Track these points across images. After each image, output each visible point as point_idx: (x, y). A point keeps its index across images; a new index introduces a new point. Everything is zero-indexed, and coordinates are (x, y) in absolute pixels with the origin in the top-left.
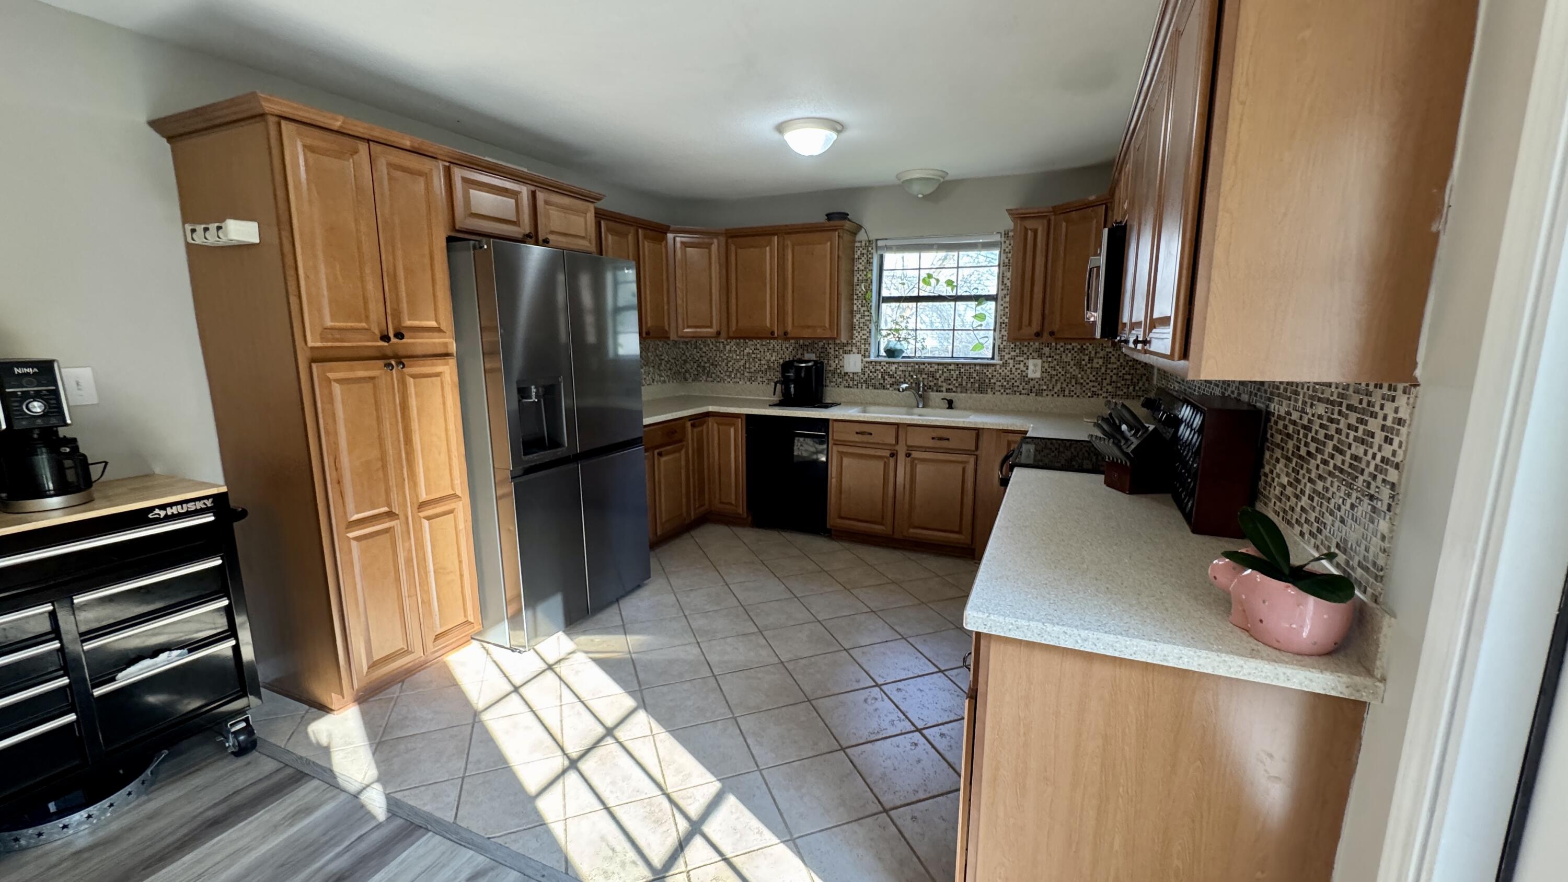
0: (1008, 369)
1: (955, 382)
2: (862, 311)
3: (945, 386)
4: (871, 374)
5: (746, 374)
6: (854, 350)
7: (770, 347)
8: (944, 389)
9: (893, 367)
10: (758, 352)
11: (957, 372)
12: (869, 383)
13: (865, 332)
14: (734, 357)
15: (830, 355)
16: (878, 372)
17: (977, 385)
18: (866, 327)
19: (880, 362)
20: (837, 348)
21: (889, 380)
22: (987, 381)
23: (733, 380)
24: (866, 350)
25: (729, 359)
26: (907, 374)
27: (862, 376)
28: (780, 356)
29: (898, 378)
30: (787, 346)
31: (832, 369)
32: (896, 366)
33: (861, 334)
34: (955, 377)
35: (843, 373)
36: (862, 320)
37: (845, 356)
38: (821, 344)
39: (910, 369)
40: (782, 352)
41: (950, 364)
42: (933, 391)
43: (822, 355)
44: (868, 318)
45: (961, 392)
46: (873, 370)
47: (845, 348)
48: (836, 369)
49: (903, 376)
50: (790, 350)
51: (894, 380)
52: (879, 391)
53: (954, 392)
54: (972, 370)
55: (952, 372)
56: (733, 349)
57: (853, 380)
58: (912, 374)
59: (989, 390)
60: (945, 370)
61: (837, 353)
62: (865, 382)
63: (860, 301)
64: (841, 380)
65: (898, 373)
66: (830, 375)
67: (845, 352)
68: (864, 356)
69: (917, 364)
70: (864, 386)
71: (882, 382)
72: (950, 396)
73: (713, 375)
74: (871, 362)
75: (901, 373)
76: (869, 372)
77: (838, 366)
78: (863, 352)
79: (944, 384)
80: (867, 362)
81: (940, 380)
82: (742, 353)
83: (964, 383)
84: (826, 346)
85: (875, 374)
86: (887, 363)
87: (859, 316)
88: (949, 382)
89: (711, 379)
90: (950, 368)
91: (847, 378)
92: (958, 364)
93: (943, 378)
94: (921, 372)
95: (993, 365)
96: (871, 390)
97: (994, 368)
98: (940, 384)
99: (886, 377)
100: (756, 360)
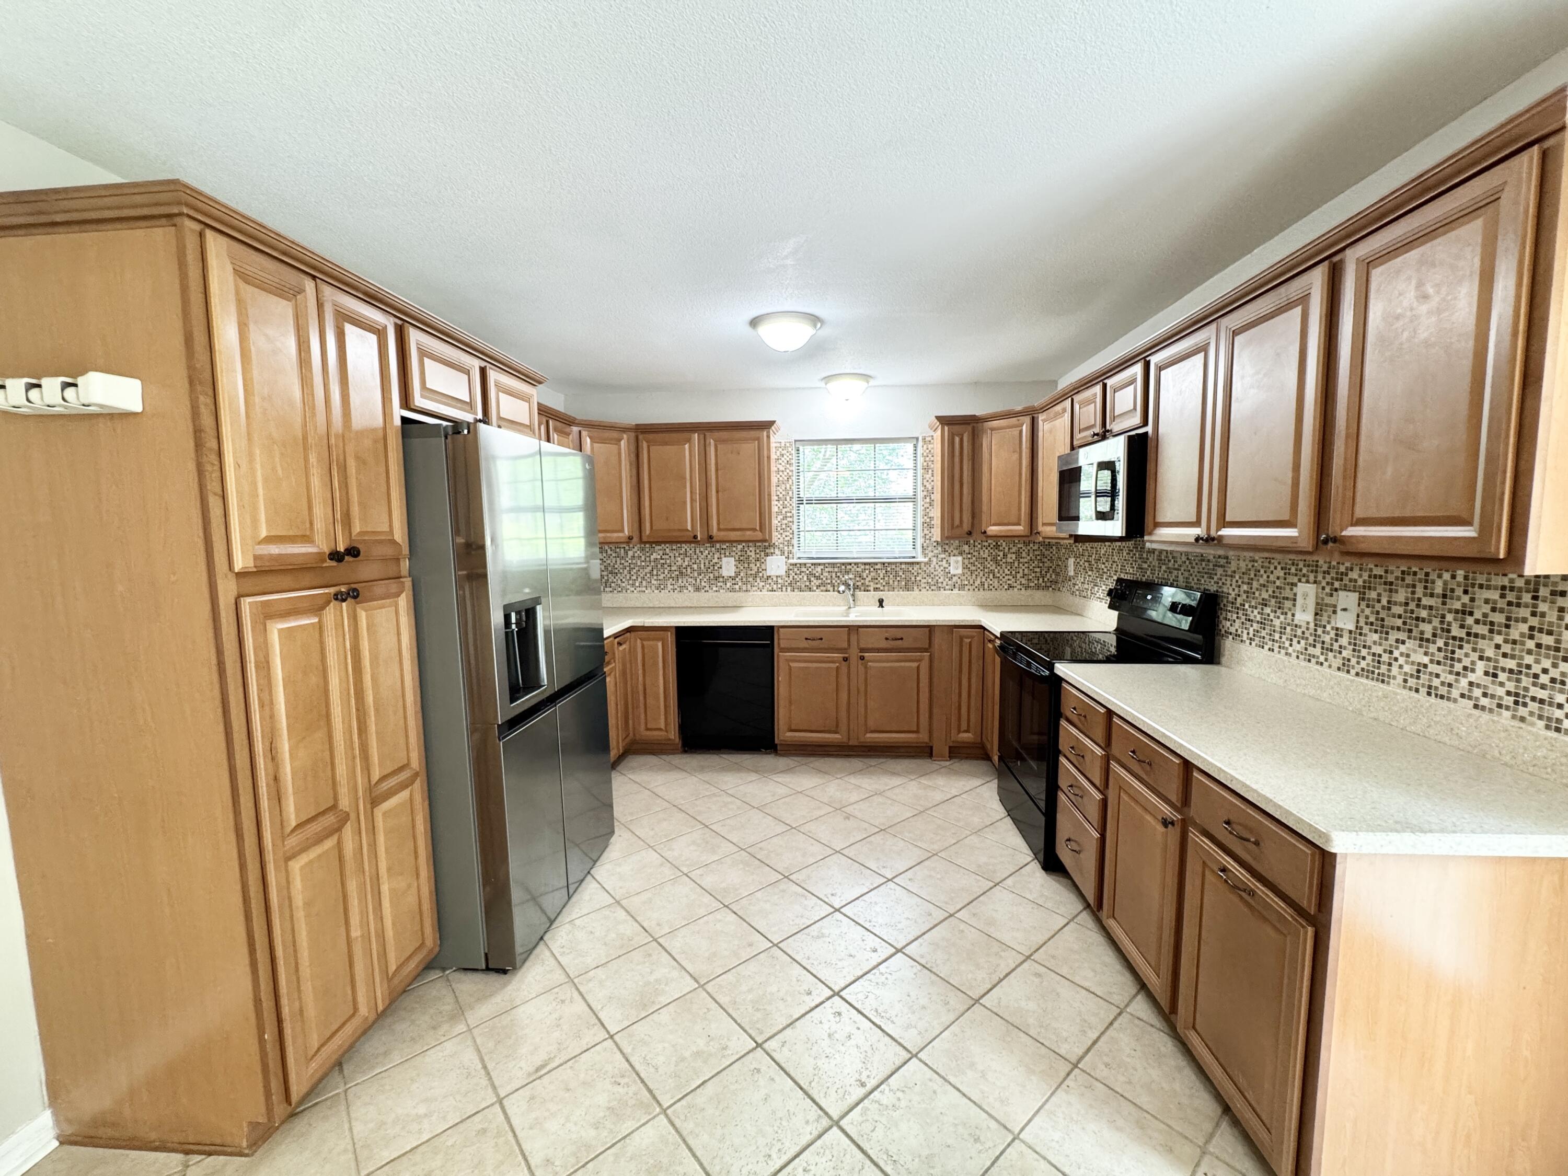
0: (932, 566)
1: (882, 581)
2: (783, 512)
3: (872, 586)
4: (795, 577)
6: (777, 551)
7: (681, 552)
8: (872, 589)
9: (819, 569)
10: (667, 557)
11: (884, 571)
12: (793, 585)
13: (787, 534)
14: (639, 564)
15: (750, 558)
16: (803, 574)
17: (903, 583)
18: (787, 529)
19: (805, 564)
20: (758, 551)
21: (815, 582)
22: (913, 579)
23: (638, 589)
24: (790, 552)
25: (632, 566)
26: (834, 575)
27: (787, 579)
28: (693, 561)
29: (824, 579)
30: (702, 550)
31: (753, 572)
32: (822, 567)
33: (784, 536)
34: (882, 576)
35: (765, 576)
36: (785, 522)
37: (767, 558)
38: (740, 547)
39: (836, 570)
40: (696, 557)
41: (876, 564)
42: (862, 589)
43: (742, 558)
44: (791, 519)
45: (889, 590)
46: (798, 572)
47: (767, 551)
48: (758, 572)
49: (829, 577)
50: (704, 554)
51: (820, 581)
52: (805, 593)
53: (883, 591)
54: (898, 569)
55: (879, 571)
56: (636, 554)
57: (776, 583)
58: (838, 574)
59: (915, 587)
60: (872, 569)
61: (758, 556)
62: (790, 584)
64: (763, 583)
66: (751, 579)
67: (767, 555)
68: (788, 558)
69: (843, 564)
70: (789, 588)
71: (808, 584)
72: (879, 594)
73: (613, 585)
74: (796, 564)
76: (793, 574)
77: (760, 570)
78: (786, 554)
79: (872, 584)
80: (791, 565)
81: (867, 579)
82: (648, 559)
83: (891, 582)
84: (746, 549)
85: (800, 577)
86: (812, 564)
87: (781, 517)
88: (876, 581)
89: (610, 589)
90: (877, 567)
91: (770, 581)
92: (884, 564)
93: (869, 578)
94: (847, 573)
95: (918, 563)
96: (797, 592)
97: (918, 566)
98: (867, 583)
99: (812, 579)
100: (666, 566)
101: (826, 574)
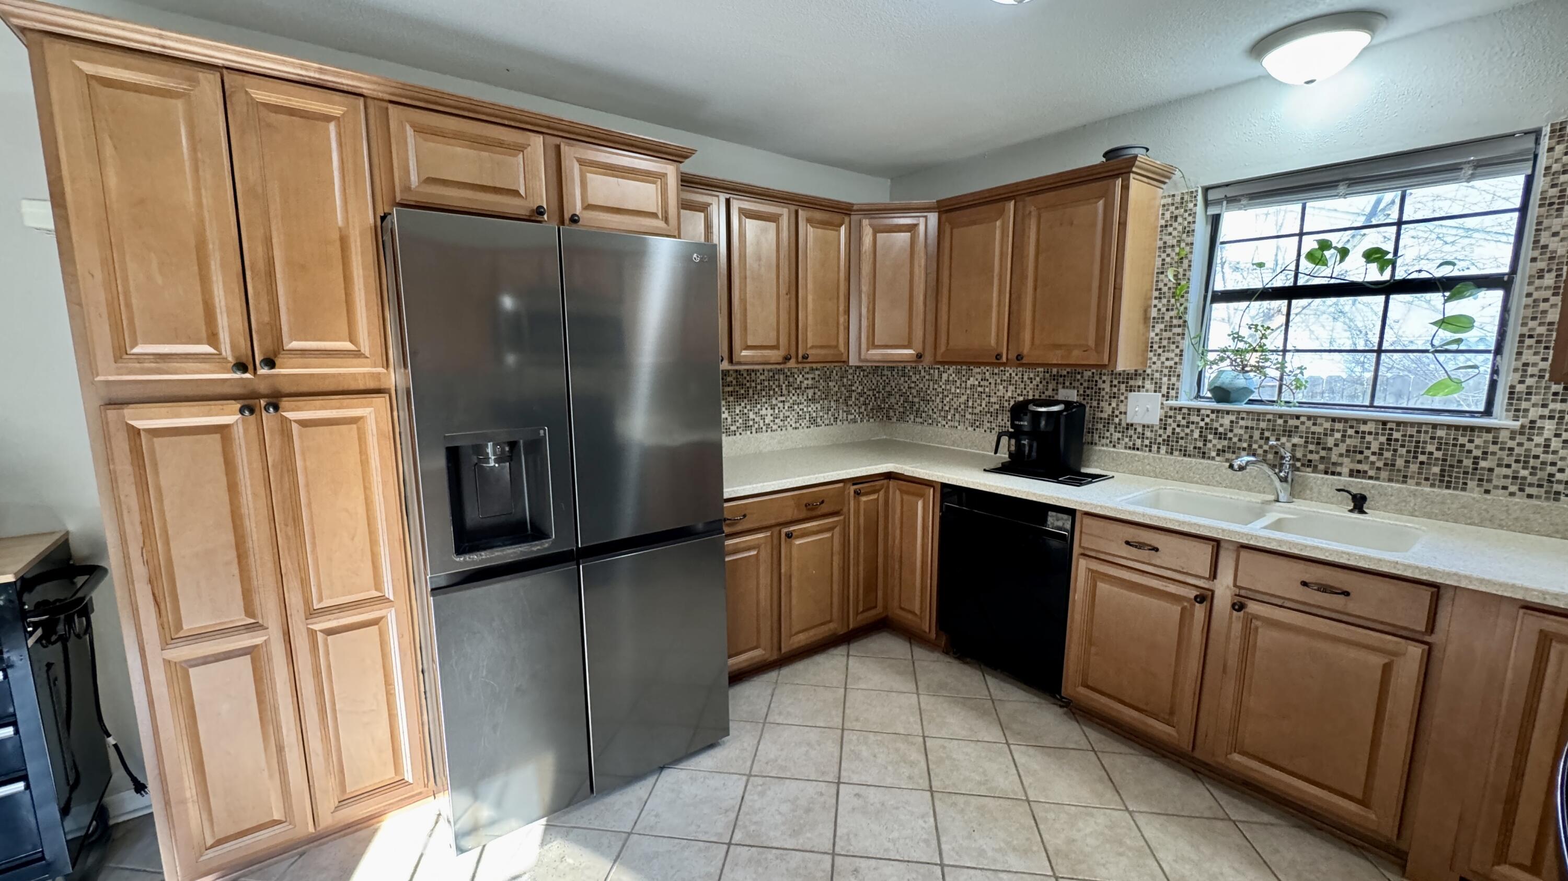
0: (1538, 440)
1: (1373, 458)
2: (1167, 318)
3: (1347, 465)
4: (1178, 430)
5: (969, 416)
6: (1148, 385)
7: (1005, 378)
8: (1345, 470)
9: (1226, 421)
10: (986, 383)
11: (1383, 439)
12: (1172, 444)
13: (1171, 355)
14: (953, 391)
15: (1103, 393)
16: (1192, 427)
17: (1436, 470)
18: (1173, 347)
19: (1199, 410)
20: (1115, 382)
21: (1215, 443)
22: (1468, 462)
23: (950, 423)
24: (1171, 387)
25: (946, 393)
26: (1257, 434)
27: (1161, 432)
28: (1019, 391)
29: (1235, 440)
30: (1032, 375)
31: (1105, 415)
32: (1233, 418)
33: (1163, 359)
34: (1375, 447)
35: (1124, 424)
36: (1165, 335)
37: (1131, 395)
38: (1088, 374)
39: (1263, 425)
40: (1022, 386)
41: (1365, 422)
42: (1315, 470)
43: (1088, 392)
44: (1179, 330)
45: (1390, 480)
46: (1184, 422)
47: (1131, 383)
48: (1113, 415)
49: (1246, 437)
50: (1035, 382)
51: (1226, 443)
52: (1193, 460)
53: (1371, 478)
54: (1422, 437)
55: (1369, 438)
56: (951, 378)
57: (1142, 436)
58: (1267, 434)
59: (1472, 484)
60: (1350, 432)
61: (1115, 390)
62: (1167, 442)
63: (1164, 301)
64: (1120, 435)
65: (1236, 431)
66: (1101, 426)
67: (1130, 389)
68: (1167, 397)
69: (1281, 416)
70: (1163, 449)
71: (1200, 444)
72: (1358, 485)
73: (924, 415)
74: (1180, 409)
75: (1242, 432)
76: (1174, 425)
77: (1117, 413)
78: (1164, 390)
79: (1346, 460)
80: (1171, 409)
81: (1336, 451)
82: (963, 385)
83: (1400, 463)
84: (1097, 378)
85: (1187, 431)
86: (1213, 411)
87: (1162, 326)
88: (1359, 457)
89: (921, 420)
90: (1363, 428)
91: (1131, 432)
92: (1384, 423)
93: (1343, 448)
94: (1289, 433)
95: (1488, 430)
96: (1177, 457)
97: (1490, 437)
98: (1334, 458)
99: (1210, 437)
100: (984, 396)
101: (1237, 431)
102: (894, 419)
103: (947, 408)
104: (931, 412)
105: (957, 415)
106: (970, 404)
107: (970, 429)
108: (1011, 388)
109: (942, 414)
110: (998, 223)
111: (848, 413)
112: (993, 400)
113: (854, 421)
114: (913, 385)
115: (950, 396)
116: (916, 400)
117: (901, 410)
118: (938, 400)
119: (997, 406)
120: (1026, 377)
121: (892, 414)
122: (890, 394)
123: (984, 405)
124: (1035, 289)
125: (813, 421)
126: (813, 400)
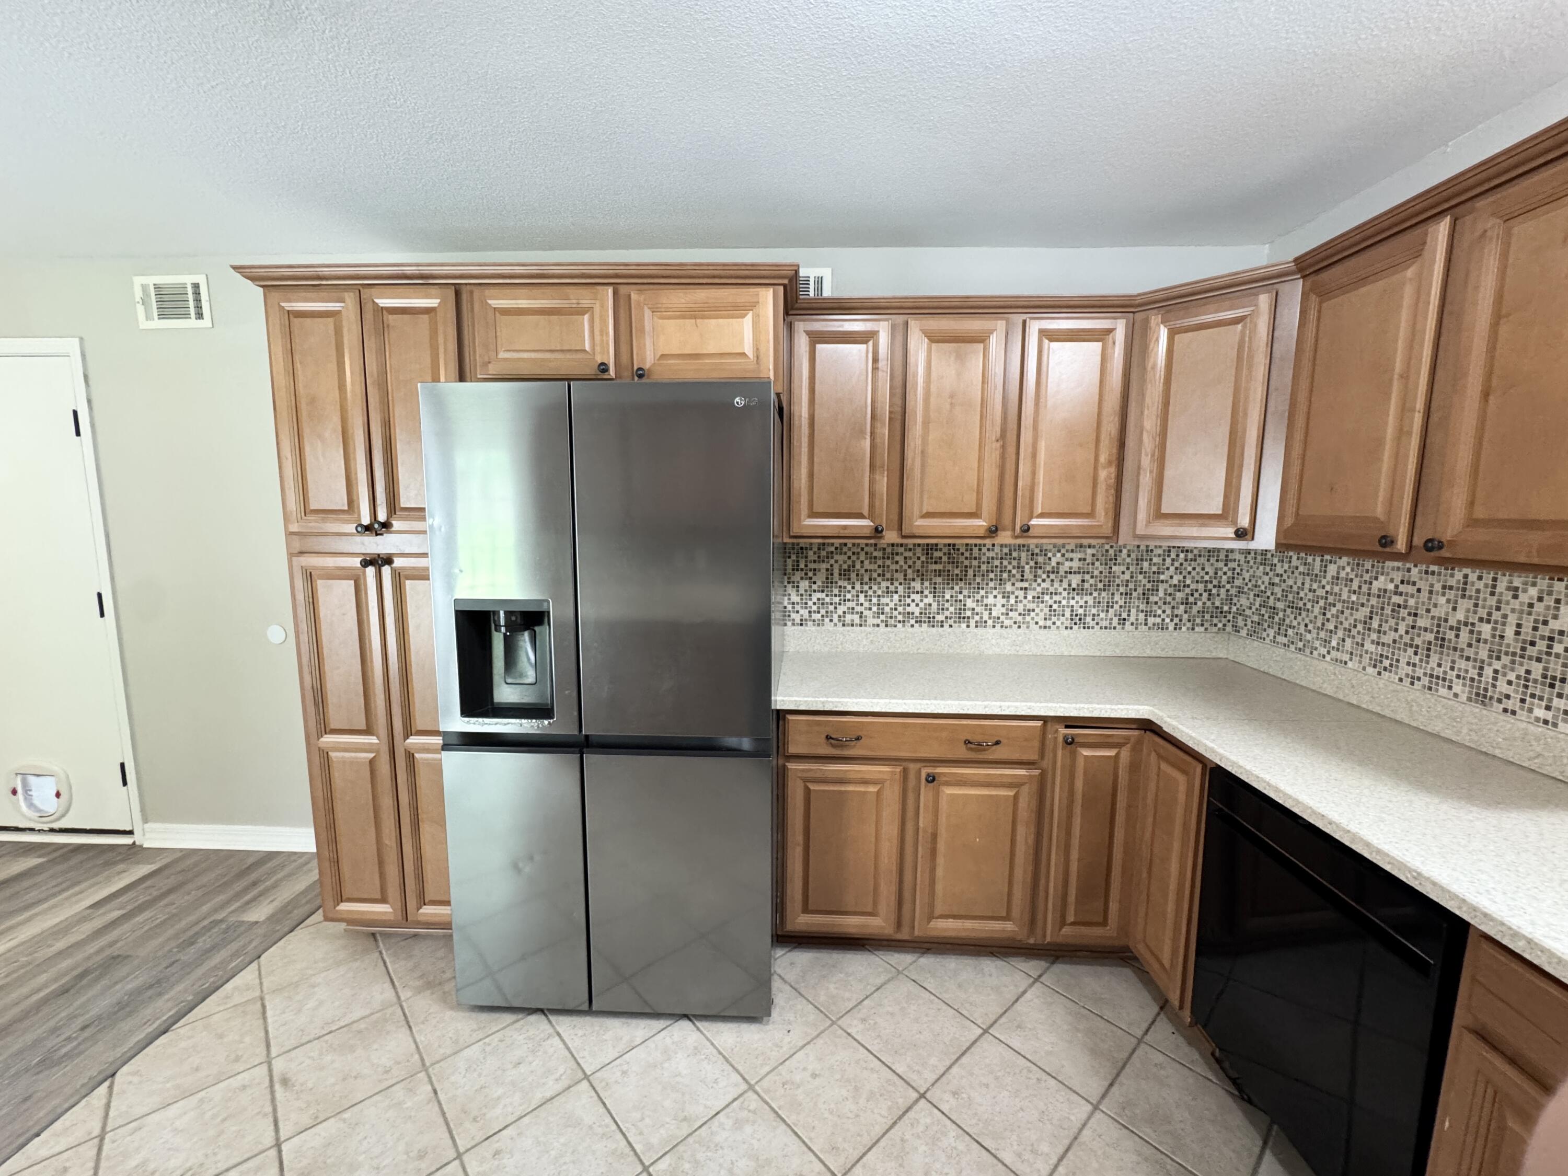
5: (1369, 646)
7: (1452, 582)
10: (1410, 589)
14: (1345, 596)
23: (1334, 654)
25: (1331, 599)
28: (1482, 613)
30: (1517, 582)
40: (1492, 601)
50: (1524, 598)
56: (1343, 574)
73: (1290, 632)
82: (1365, 588)
89: (1285, 640)
100: (1403, 613)
102: (1244, 633)
103: (1331, 626)
104: (1302, 629)
105: (1349, 641)
106: (1375, 624)
107: (1370, 670)
108: (1464, 604)
109: (1322, 634)
110: (1410, 273)
111: (1147, 614)
112: (1421, 623)
113: (1162, 627)
114: (1277, 580)
115: (1339, 606)
116: (1280, 605)
117: (1256, 618)
118: (1317, 610)
119: (1430, 637)
120: (1502, 586)
121: (1240, 623)
122: (1240, 591)
123: (1402, 630)
124: (1486, 395)
125: (1078, 620)
126: (1080, 590)
